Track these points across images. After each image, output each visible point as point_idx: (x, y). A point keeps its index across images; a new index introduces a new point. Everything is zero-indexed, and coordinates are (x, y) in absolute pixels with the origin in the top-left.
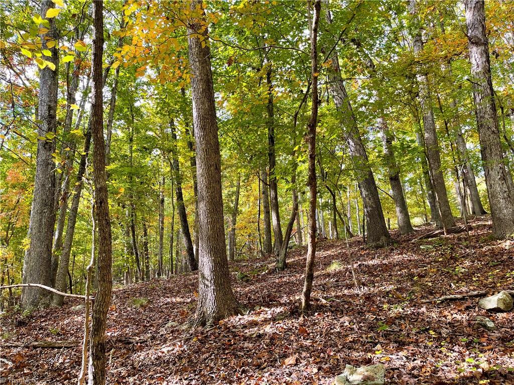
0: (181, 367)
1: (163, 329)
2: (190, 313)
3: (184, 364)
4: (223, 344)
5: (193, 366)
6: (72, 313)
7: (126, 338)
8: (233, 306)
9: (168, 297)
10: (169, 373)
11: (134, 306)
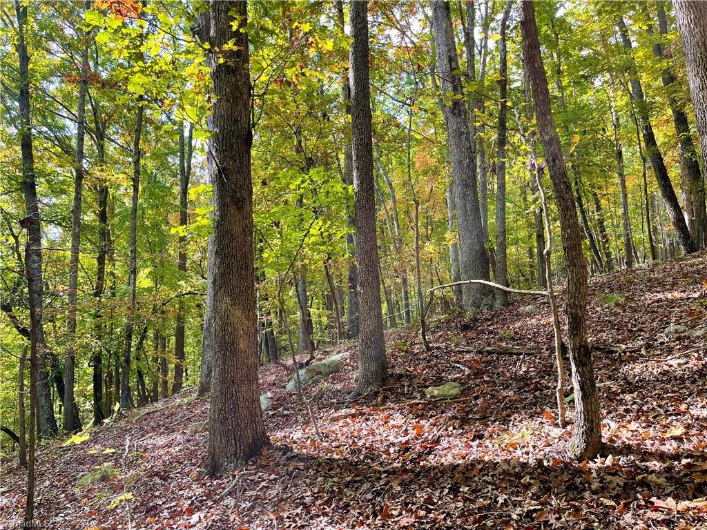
1: (662, 335)
2: (705, 312)
6: (522, 315)
9: (658, 292)
11: (605, 305)
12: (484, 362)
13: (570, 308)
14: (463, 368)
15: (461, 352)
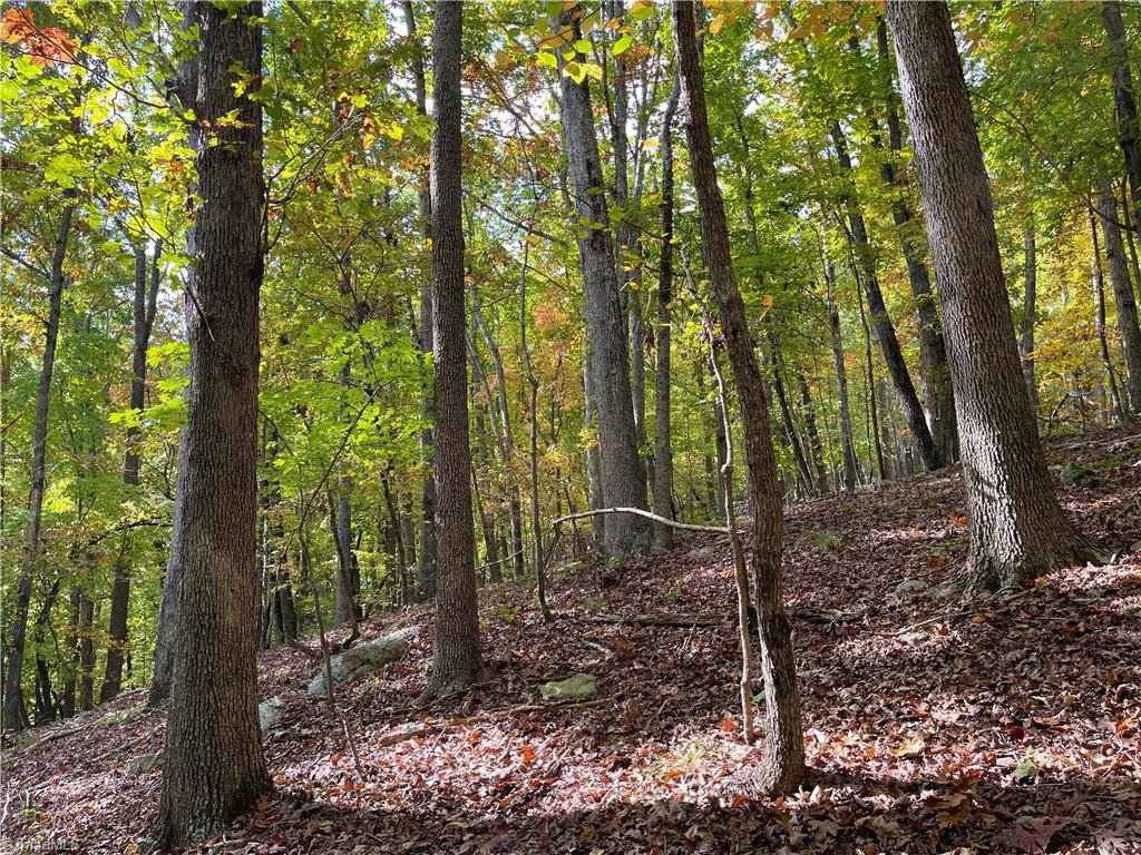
0: (955, 676)
1: (892, 595)
2: (953, 561)
3: (961, 670)
4: (1055, 632)
5: (984, 675)
6: (693, 562)
7: (815, 612)
8: (1069, 545)
9: (888, 529)
10: (928, 686)
11: (815, 549)
12: (634, 640)
13: (759, 557)
14: (602, 650)
15: (599, 623)
